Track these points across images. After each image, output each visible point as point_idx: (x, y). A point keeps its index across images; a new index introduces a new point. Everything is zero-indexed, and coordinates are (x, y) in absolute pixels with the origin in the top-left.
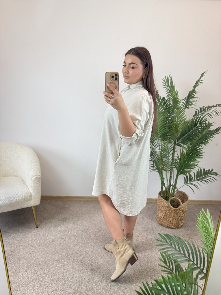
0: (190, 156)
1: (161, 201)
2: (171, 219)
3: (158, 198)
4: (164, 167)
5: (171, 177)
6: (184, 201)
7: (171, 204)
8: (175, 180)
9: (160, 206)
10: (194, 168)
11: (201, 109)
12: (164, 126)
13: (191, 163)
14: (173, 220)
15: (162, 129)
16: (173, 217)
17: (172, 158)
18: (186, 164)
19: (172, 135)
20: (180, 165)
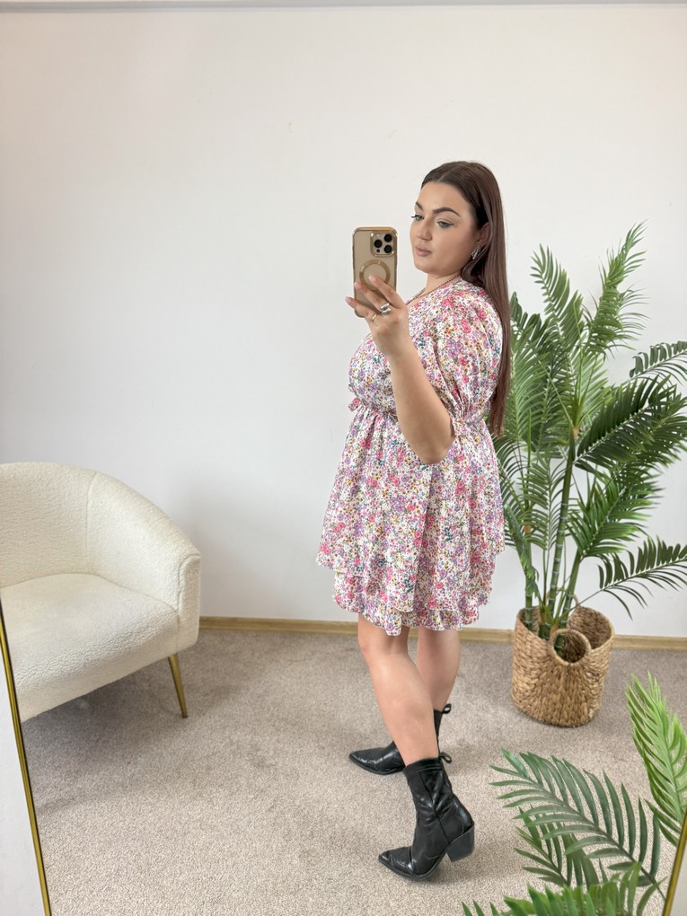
0: (618, 500)
1: (525, 640)
2: (556, 698)
3: (516, 629)
4: (537, 532)
5: (556, 564)
6: (598, 641)
7: (556, 649)
8: (568, 574)
9: (523, 655)
10: (630, 537)
11: (652, 350)
12: (535, 405)
13: (623, 521)
14: (563, 699)
15: (531, 414)
16: (564, 691)
17: (562, 506)
18: (606, 524)
19: (560, 433)
20: (585, 526)
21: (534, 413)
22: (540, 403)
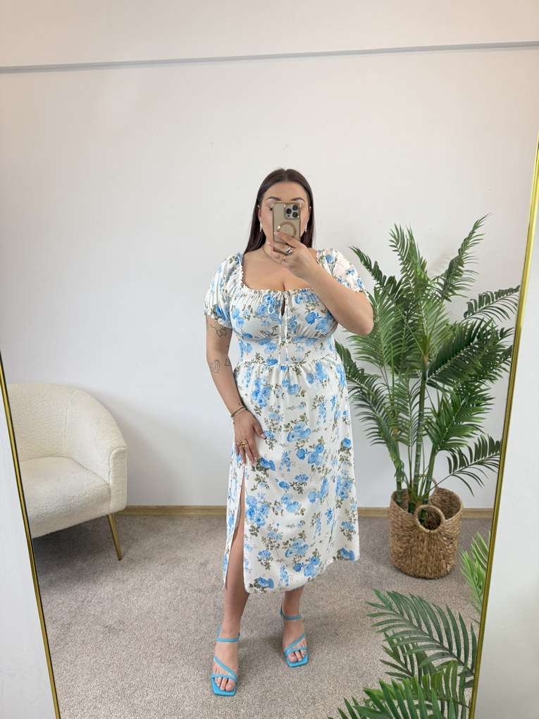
0: (460, 407)
1: (397, 514)
2: (422, 557)
3: (391, 506)
4: (403, 434)
5: (418, 456)
6: (452, 513)
7: (421, 521)
8: (427, 464)
9: (396, 525)
10: (471, 435)
11: (480, 297)
12: (396, 341)
13: (465, 423)
14: (427, 557)
15: (392, 347)
16: (427, 552)
17: (420, 414)
18: (453, 425)
19: (416, 360)
20: (437, 428)
21: (395, 346)
22: (398, 339)
